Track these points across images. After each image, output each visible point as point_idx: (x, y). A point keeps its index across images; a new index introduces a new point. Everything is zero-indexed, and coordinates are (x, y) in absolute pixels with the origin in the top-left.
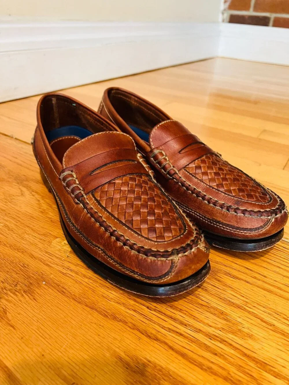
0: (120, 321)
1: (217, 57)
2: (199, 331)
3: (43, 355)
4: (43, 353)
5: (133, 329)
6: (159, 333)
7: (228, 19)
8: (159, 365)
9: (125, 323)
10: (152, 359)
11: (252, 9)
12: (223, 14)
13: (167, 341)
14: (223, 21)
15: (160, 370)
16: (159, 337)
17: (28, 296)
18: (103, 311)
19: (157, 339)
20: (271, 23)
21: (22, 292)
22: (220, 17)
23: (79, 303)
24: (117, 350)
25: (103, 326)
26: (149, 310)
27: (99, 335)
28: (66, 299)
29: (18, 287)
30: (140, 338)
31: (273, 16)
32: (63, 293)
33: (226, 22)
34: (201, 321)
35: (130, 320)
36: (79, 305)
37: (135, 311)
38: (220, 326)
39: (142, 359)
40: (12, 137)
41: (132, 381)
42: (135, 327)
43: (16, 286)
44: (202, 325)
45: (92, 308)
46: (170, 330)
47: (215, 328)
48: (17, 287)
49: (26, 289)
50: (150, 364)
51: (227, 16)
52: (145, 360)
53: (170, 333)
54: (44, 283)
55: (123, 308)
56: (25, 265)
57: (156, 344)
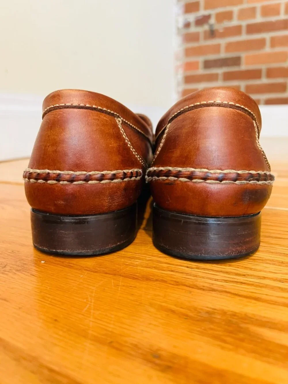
0: (157, 280)
2: (264, 278)
3: (56, 320)
4: (55, 318)
5: (177, 285)
6: (214, 285)
8: (229, 311)
9: (165, 282)
10: (217, 307)
13: (227, 290)
15: (235, 315)
16: (215, 287)
17: (22, 273)
18: (130, 275)
19: (214, 290)
21: (14, 271)
23: (96, 272)
24: (164, 304)
25: (135, 287)
26: (191, 269)
27: (133, 295)
28: (75, 271)
29: (8, 268)
30: (190, 292)
32: (70, 267)
34: (260, 271)
35: (169, 278)
36: (95, 274)
37: (172, 271)
39: (204, 308)
41: (199, 329)
44: (265, 273)
45: (115, 275)
46: (226, 281)
47: (282, 274)
48: (5, 268)
49: (19, 268)
50: (215, 311)
52: (208, 309)
53: (227, 284)
54: (43, 262)
55: (156, 271)
56: (14, 252)
57: (214, 294)
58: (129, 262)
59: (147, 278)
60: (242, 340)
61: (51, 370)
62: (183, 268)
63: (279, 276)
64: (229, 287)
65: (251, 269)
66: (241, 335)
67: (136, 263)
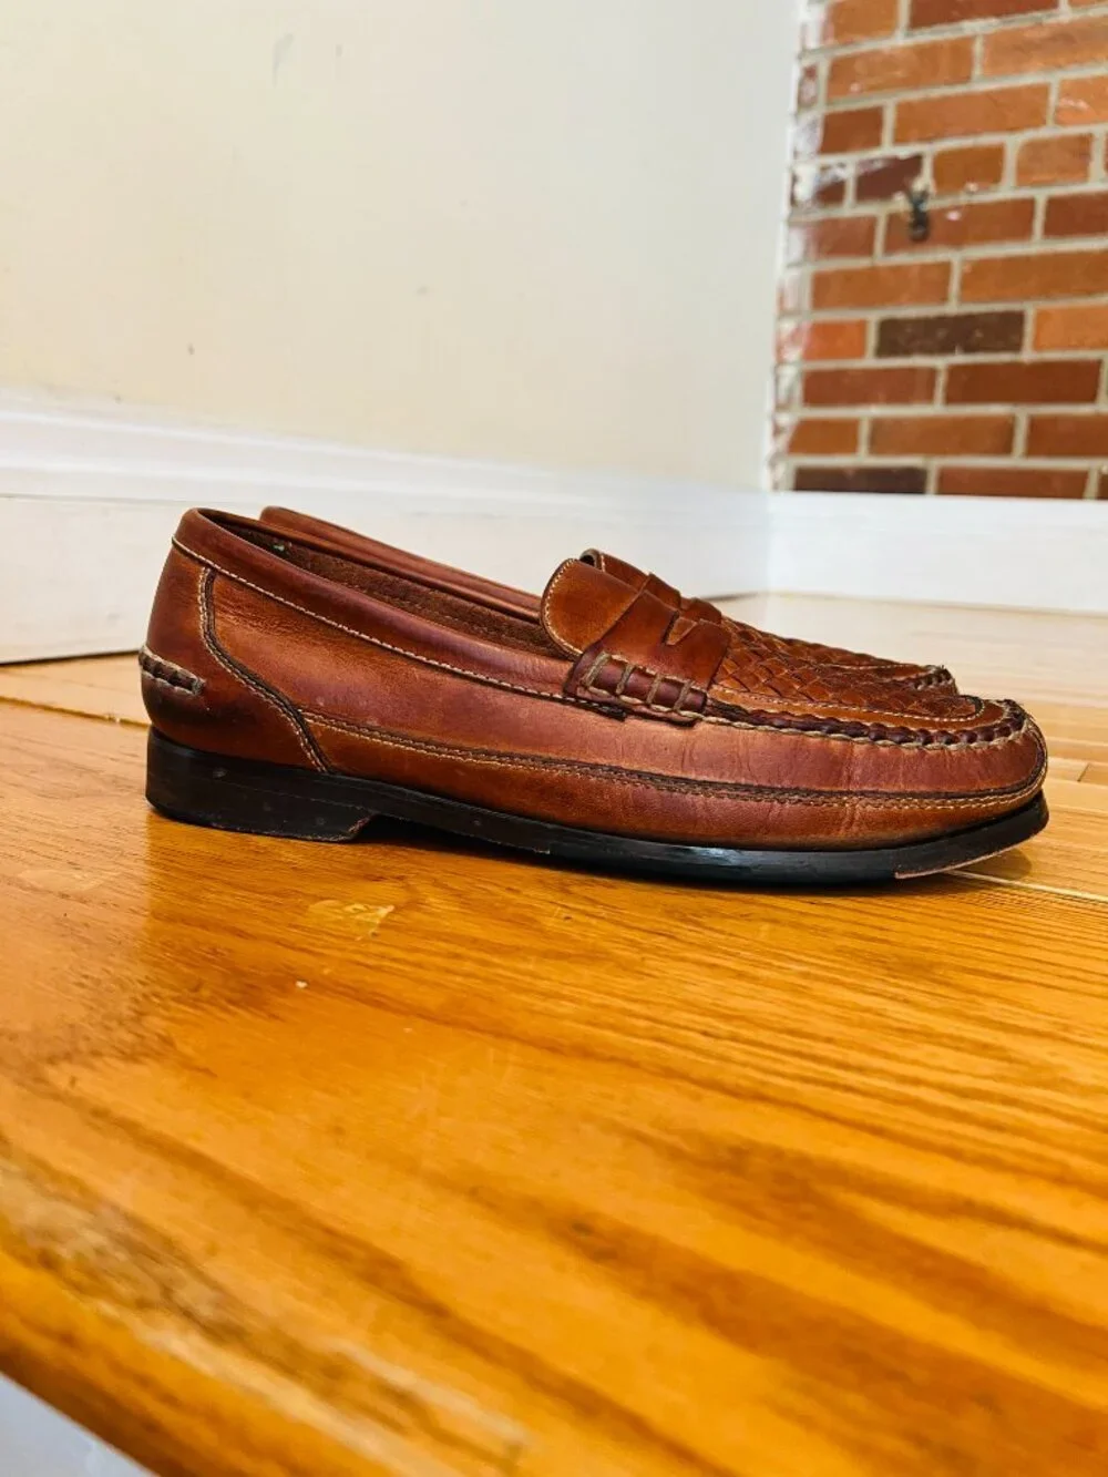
0: (612, 1059)
1: (766, 594)
2: (917, 1082)
3: (338, 1129)
4: (337, 1125)
5: (667, 1077)
6: (768, 1086)
7: (791, 482)
8: (792, 1151)
9: (634, 1065)
10: (764, 1139)
11: (863, 447)
12: (773, 464)
13: (805, 1103)
14: (776, 487)
15: (804, 1162)
16: (771, 1093)
17: (246, 1009)
19: (763, 1099)
20: (932, 483)
21: (223, 1002)
22: (765, 477)
23: (447, 1024)
24: (618, 1118)
25: (549, 1070)
28: (393, 1016)
29: (205, 993)
31: (934, 464)
32: (378, 1005)
33: (786, 489)
35: (647, 1058)
36: (447, 1028)
38: (987, 1071)
40: (111, 720)
41: (702, 1184)
42: (669, 1073)
43: (196, 990)
44: (924, 1071)
46: (806, 1080)
48: (199, 992)
49: (236, 996)
50: (755, 1148)
51: (785, 470)
52: (736, 1142)
54: (301, 985)
55: (614, 1035)
56: (219, 951)
57: (761, 1107)
58: (540, 1004)
59: (585, 1052)
60: (806, 1217)
61: (329, 1231)
62: (691, 1034)
63: (962, 1081)
64: (809, 1093)
65: (887, 1056)
66: (807, 1208)
67: (561, 1010)
